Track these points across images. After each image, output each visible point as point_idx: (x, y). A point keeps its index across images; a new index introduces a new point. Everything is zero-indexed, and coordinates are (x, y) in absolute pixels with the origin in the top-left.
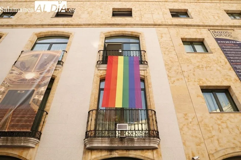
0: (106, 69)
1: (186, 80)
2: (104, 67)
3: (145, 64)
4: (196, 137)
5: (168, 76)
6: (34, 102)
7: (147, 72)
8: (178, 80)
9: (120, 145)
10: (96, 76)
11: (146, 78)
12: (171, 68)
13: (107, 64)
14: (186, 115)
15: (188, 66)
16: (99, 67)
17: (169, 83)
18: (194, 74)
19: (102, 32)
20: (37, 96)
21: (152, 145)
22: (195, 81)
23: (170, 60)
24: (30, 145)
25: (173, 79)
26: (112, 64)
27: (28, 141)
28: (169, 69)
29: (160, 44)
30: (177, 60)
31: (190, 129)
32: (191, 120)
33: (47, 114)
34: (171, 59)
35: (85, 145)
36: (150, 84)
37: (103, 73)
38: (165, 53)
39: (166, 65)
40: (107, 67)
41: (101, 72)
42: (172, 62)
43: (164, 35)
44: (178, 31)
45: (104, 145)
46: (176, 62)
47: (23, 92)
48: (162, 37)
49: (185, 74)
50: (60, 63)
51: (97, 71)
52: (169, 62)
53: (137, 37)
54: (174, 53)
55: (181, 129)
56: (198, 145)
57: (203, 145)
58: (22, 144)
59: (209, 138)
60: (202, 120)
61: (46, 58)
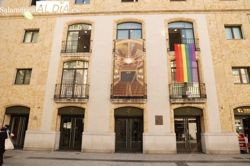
0: (174, 54)
1: (224, 62)
2: (173, 53)
3: (199, 51)
4: (225, 97)
5: (213, 59)
6: (139, 80)
7: (200, 57)
8: (219, 62)
9: (188, 102)
10: (168, 60)
11: (199, 61)
12: (215, 53)
13: (174, 51)
14: (221, 85)
15: (226, 51)
16: (169, 53)
17: (213, 65)
18: (229, 58)
19: (166, 20)
20: (139, 75)
21: (203, 102)
22: (229, 63)
23: (215, 47)
24: (145, 102)
25: (216, 62)
26: (177, 51)
27: (144, 100)
28: (213, 54)
29: (208, 31)
30: (219, 46)
31: (222, 93)
32: (223, 88)
33: (146, 85)
34: (216, 45)
35: (170, 102)
36: (202, 65)
37: (172, 57)
38: (211, 40)
39: (212, 50)
40: (175, 53)
41: (171, 56)
42: (216, 48)
43: (211, 22)
44: (223, 16)
45: (181, 102)
46: (218, 48)
47: (130, 73)
48: (210, 24)
49: (224, 58)
50: (144, 50)
51: (168, 56)
52: (214, 48)
53: (191, 23)
54: (218, 40)
55: (218, 93)
56: (225, 101)
57: (228, 102)
58: (141, 102)
59: (232, 98)
60: (229, 88)
61: (133, 46)
